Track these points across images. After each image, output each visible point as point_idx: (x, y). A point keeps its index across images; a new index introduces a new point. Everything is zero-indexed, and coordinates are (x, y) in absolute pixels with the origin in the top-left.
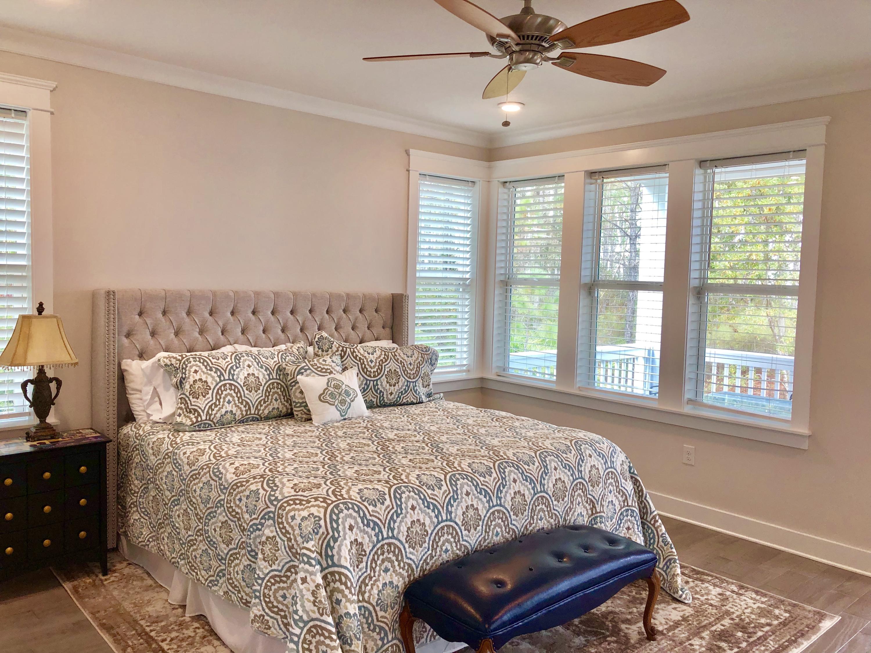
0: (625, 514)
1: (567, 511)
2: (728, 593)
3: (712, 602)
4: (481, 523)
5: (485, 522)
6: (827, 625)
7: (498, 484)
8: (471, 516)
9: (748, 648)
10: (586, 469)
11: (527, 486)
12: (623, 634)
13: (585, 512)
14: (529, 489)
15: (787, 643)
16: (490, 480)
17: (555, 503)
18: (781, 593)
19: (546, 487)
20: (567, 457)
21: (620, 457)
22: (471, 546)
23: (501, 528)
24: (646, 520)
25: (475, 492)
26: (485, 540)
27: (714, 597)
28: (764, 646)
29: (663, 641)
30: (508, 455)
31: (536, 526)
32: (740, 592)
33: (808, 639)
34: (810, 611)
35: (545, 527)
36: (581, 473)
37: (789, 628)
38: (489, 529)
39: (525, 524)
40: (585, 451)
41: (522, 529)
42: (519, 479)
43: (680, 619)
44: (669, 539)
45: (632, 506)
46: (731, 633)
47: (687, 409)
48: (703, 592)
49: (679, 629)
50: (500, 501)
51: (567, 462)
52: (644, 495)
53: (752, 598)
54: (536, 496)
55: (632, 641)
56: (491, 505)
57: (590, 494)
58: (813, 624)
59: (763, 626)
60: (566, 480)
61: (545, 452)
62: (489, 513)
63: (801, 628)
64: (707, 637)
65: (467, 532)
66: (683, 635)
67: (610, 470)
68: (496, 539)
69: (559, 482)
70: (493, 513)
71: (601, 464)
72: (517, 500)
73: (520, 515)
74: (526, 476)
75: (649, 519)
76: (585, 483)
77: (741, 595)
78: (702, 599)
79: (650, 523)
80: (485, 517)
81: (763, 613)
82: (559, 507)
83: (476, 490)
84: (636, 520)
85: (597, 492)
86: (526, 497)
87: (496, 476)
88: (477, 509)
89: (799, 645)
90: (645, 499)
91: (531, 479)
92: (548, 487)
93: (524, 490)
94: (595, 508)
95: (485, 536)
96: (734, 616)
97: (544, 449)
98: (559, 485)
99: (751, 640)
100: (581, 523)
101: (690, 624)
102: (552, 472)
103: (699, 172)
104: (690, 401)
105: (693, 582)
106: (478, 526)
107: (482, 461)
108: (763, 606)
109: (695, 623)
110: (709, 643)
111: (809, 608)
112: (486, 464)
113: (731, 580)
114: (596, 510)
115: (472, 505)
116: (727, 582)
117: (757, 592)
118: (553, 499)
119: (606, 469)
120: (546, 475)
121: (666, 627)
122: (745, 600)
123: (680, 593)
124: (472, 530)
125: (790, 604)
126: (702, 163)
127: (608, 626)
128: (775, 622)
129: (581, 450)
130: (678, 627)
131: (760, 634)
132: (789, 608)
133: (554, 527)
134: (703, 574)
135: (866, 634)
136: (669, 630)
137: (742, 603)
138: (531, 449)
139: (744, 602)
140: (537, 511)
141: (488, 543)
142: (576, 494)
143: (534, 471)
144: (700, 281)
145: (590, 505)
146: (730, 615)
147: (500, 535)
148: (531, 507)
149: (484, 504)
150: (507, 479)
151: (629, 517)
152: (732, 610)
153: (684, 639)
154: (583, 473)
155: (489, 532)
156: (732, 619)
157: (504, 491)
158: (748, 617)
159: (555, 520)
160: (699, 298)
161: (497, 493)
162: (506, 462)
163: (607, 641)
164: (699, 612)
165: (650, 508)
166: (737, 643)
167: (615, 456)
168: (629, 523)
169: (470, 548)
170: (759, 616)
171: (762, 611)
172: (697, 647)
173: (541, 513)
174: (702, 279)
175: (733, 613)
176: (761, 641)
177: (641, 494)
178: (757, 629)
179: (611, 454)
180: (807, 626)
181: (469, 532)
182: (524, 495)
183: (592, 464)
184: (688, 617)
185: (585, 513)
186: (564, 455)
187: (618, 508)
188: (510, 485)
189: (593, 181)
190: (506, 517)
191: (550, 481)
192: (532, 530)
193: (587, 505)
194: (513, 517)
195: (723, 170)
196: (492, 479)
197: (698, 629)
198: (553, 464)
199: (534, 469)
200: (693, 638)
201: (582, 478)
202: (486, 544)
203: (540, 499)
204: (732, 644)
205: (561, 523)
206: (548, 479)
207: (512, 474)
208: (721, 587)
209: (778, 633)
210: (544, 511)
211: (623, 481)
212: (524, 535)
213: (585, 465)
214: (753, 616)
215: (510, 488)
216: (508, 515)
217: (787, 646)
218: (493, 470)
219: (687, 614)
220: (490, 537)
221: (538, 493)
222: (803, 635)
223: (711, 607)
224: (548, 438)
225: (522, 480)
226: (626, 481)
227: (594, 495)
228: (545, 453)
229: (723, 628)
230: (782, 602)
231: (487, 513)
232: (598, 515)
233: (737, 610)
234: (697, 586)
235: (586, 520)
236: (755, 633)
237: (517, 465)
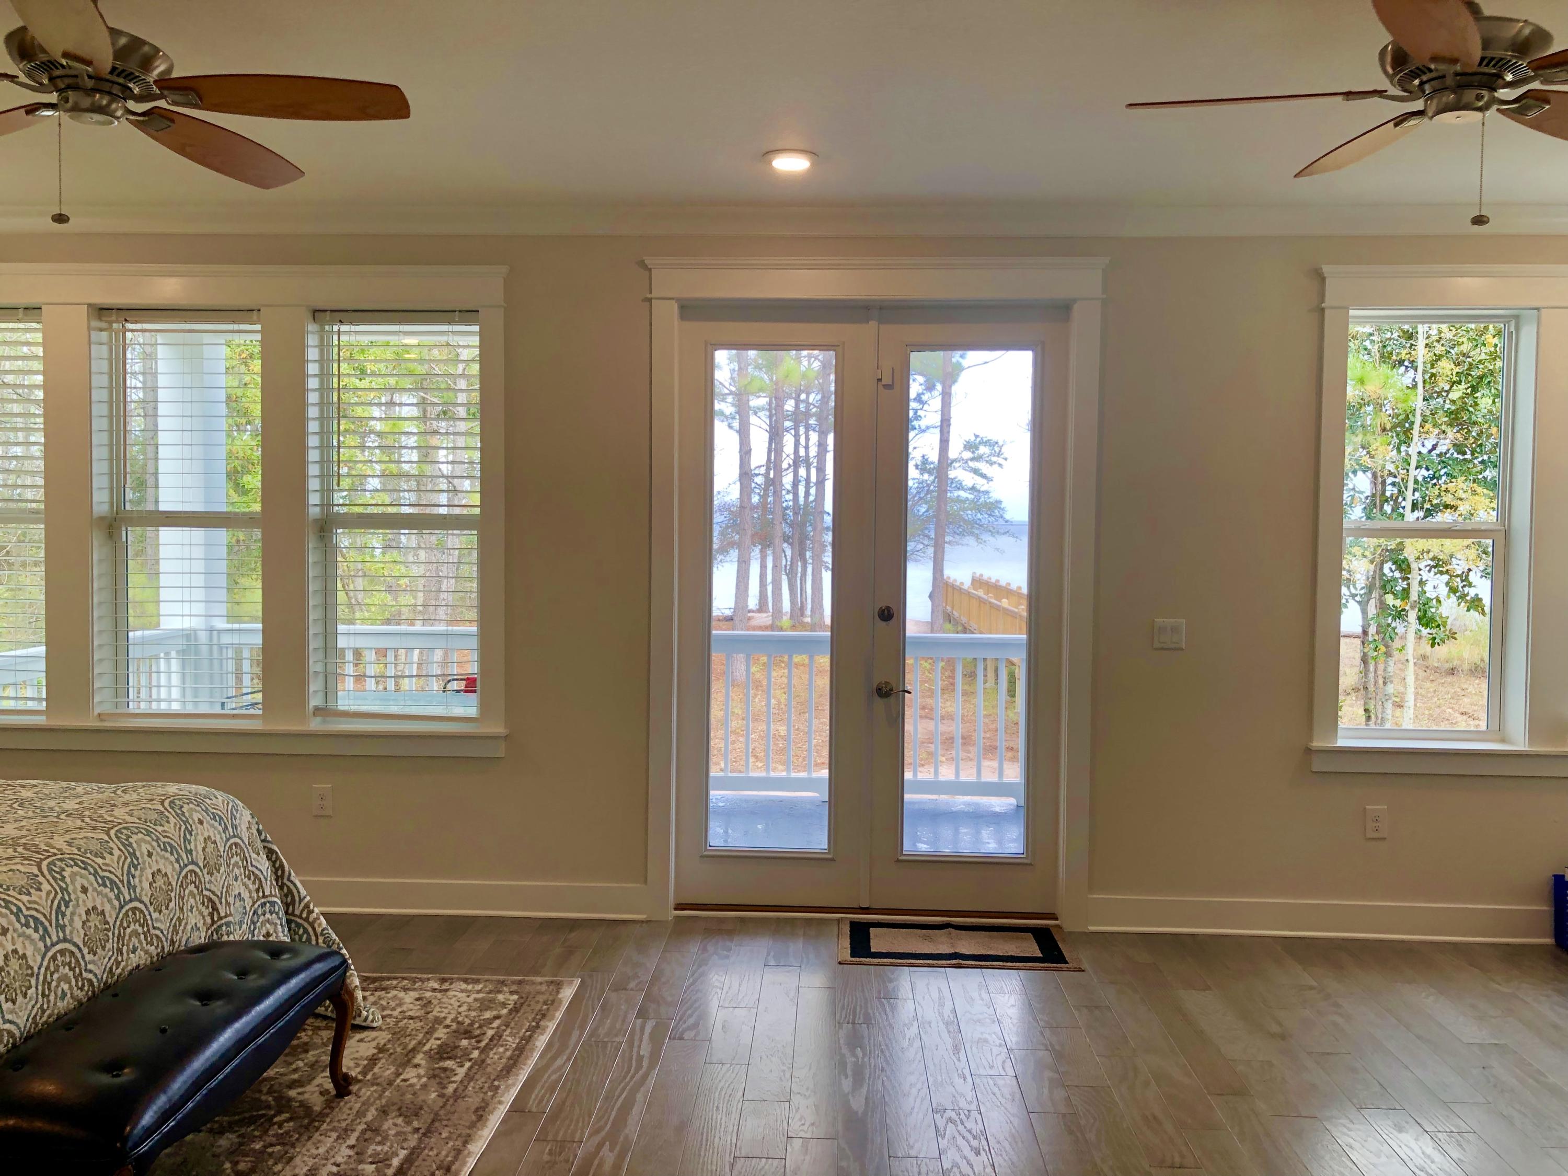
0: (260, 912)
1: (175, 926)
2: (428, 994)
3: (411, 1013)
4: (33, 982)
5: (41, 978)
6: (568, 993)
7: (56, 902)
8: (16, 972)
9: (483, 1056)
10: (197, 845)
11: (106, 896)
12: (297, 1104)
13: (202, 922)
14: (110, 901)
15: (528, 1033)
16: (40, 898)
17: (155, 915)
18: (495, 971)
19: (138, 890)
20: (164, 831)
21: (245, 816)
22: (19, 1028)
23: (70, 983)
24: (293, 914)
25: (18, 926)
26: (44, 1011)
27: (411, 1006)
28: (502, 1046)
29: (364, 1090)
30: (58, 847)
31: (127, 965)
32: (444, 987)
33: (552, 1018)
34: (541, 983)
35: (142, 962)
36: (191, 854)
37: (524, 1013)
38: (49, 989)
39: (109, 966)
40: (191, 816)
41: (105, 976)
42: (92, 884)
43: (375, 1051)
44: (334, 936)
45: (271, 895)
46: (452, 1044)
47: (315, 725)
48: (393, 1004)
49: (379, 1065)
50: (64, 932)
51: (166, 840)
52: (287, 874)
53: (462, 991)
54: (124, 911)
55: (317, 1108)
56: (49, 943)
57: (207, 889)
58: (551, 998)
59: (490, 1021)
60: (169, 871)
61: (124, 828)
62: (47, 959)
63: (538, 1008)
64: (423, 1063)
65: (10, 1004)
66: (388, 1072)
67: (232, 841)
68: (62, 1006)
69: (158, 877)
70: (54, 958)
71: (219, 833)
72: (92, 924)
73: (99, 951)
74: (102, 878)
75: (297, 912)
76: (198, 870)
77: (447, 990)
78: (396, 1013)
79: (300, 917)
80: (39, 969)
81: (484, 1005)
82: (162, 922)
83: (18, 921)
84: (279, 918)
85: (216, 883)
86: (107, 915)
87: (49, 888)
88: (24, 956)
89: (544, 1029)
90: (289, 879)
91: (112, 882)
92: (142, 889)
93: (102, 904)
94: (217, 910)
95: (42, 1005)
96: (448, 1022)
97: (120, 824)
98: (160, 882)
99: (483, 1044)
100: (197, 942)
101: (391, 1054)
102: (144, 862)
103: (312, 327)
104: (317, 711)
105: (372, 994)
106: (30, 987)
107: (13, 867)
108: (481, 995)
109: (399, 1050)
110: (428, 1069)
111: (539, 979)
112: (22, 869)
113: (425, 976)
114: (218, 913)
115: (15, 951)
116: (421, 980)
117: (466, 981)
118: (151, 909)
119: (228, 840)
120: (136, 869)
121: (358, 1070)
122: (455, 996)
123: (364, 1013)
124: (20, 999)
125: (513, 983)
126: (317, 314)
127: (266, 1101)
128: (505, 1011)
129: (183, 813)
130: (375, 1064)
131: (490, 1033)
132: (514, 988)
133: (155, 959)
134: (383, 979)
135: (616, 990)
136: (364, 1073)
137: (452, 1001)
138: (94, 828)
139: (454, 999)
140: (127, 938)
141: (49, 1017)
142: (187, 892)
143: (115, 865)
144: (322, 510)
145: (207, 907)
146: (442, 1022)
147: (69, 995)
148: (116, 932)
149: (35, 945)
150: (70, 889)
151: (268, 915)
152: (443, 1015)
153: (392, 1077)
154: (194, 853)
155: (48, 996)
156: (447, 1027)
157: (68, 913)
158: (467, 1016)
159: (157, 948)
160: (322, 538)
161: (57, 920)
162: (61, 860)
163: (275, 1124)
164: (398, 1034)
165: (299, 892)
166: (466, 1055)
167: (238, 816)
168: (268, 926)
169: (18, 1034)
170: (481, 1011)
171: (481, 1003)
172: (415, 1080)
173: (134, 939)
174: (327, 504)
175: (445, 1018)
176: (495, 1042)
177: (280, 873)
178: (485, 1028)
179: (232, 813)
180: (545, 1003)
181: (14, 1002)
182: (103, 912)
183: (206, 835)
184: (385, 1045)
185: (200, 925)
186: (160, 829)
187: (248, 903)
188: (77, 899)
189: (104, 325)
190: (77, 961)
191: (144, 878)
192: (121, 974)
193: (203, 909)
194: (89, 957)
195: (353, 328)
196: (44, 894)
197: (407, 1055)
198: (145, 848)
199: (113, 861)
200: (404, 1069)
201: (193, 863)
202: (44, 1019)
203: (130, 913)
204: (460, 1058)
205: (166, 950)
206: (141, 876)
207: (78, 878)
208: (415, 990)
209: (512, 1024)
210: (137, 934)
211: (254, 856)
212: (107, 986)
213: (195, 840)
214: (473, 1014)
215: (78, 905)
216: (79, 955)
217: (530, 1037)
218: (41, 879)
219: (382, 1042)
220: (52, 1004)
221: (126, 903)
222: (544, 1016)
223: (411, 1021)
224: (115, 805)
225: (96, 885)
226: (258, 854)
227: (213, 888)
228: (125, 831)
229: (439, 1042)
230: (503, 983)
231: (43, 959)
232: (223, 921)
233: (449, 1013)
234: (380, 998)
235: (203, 934)
236: (484, 1034)
237: (83, 862)
